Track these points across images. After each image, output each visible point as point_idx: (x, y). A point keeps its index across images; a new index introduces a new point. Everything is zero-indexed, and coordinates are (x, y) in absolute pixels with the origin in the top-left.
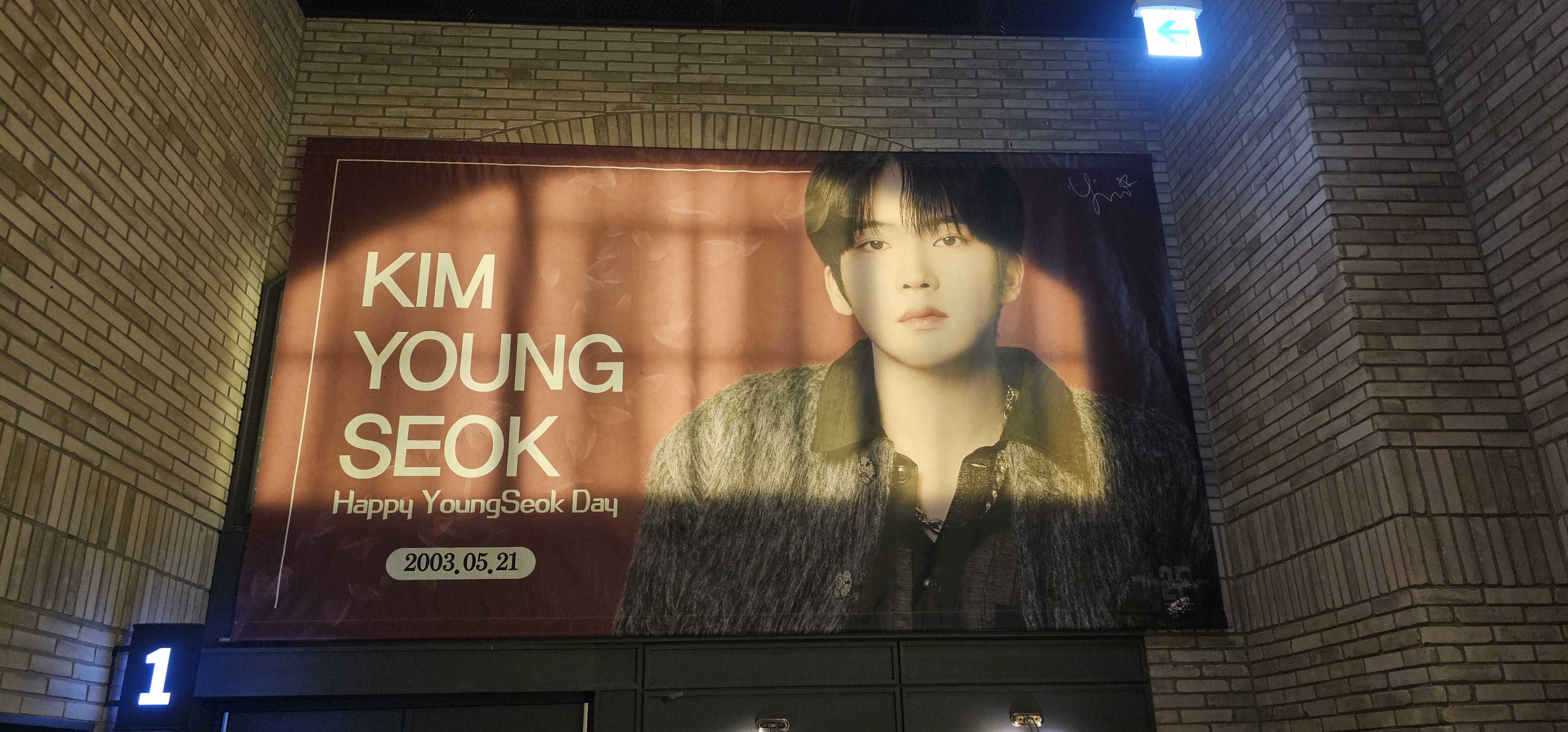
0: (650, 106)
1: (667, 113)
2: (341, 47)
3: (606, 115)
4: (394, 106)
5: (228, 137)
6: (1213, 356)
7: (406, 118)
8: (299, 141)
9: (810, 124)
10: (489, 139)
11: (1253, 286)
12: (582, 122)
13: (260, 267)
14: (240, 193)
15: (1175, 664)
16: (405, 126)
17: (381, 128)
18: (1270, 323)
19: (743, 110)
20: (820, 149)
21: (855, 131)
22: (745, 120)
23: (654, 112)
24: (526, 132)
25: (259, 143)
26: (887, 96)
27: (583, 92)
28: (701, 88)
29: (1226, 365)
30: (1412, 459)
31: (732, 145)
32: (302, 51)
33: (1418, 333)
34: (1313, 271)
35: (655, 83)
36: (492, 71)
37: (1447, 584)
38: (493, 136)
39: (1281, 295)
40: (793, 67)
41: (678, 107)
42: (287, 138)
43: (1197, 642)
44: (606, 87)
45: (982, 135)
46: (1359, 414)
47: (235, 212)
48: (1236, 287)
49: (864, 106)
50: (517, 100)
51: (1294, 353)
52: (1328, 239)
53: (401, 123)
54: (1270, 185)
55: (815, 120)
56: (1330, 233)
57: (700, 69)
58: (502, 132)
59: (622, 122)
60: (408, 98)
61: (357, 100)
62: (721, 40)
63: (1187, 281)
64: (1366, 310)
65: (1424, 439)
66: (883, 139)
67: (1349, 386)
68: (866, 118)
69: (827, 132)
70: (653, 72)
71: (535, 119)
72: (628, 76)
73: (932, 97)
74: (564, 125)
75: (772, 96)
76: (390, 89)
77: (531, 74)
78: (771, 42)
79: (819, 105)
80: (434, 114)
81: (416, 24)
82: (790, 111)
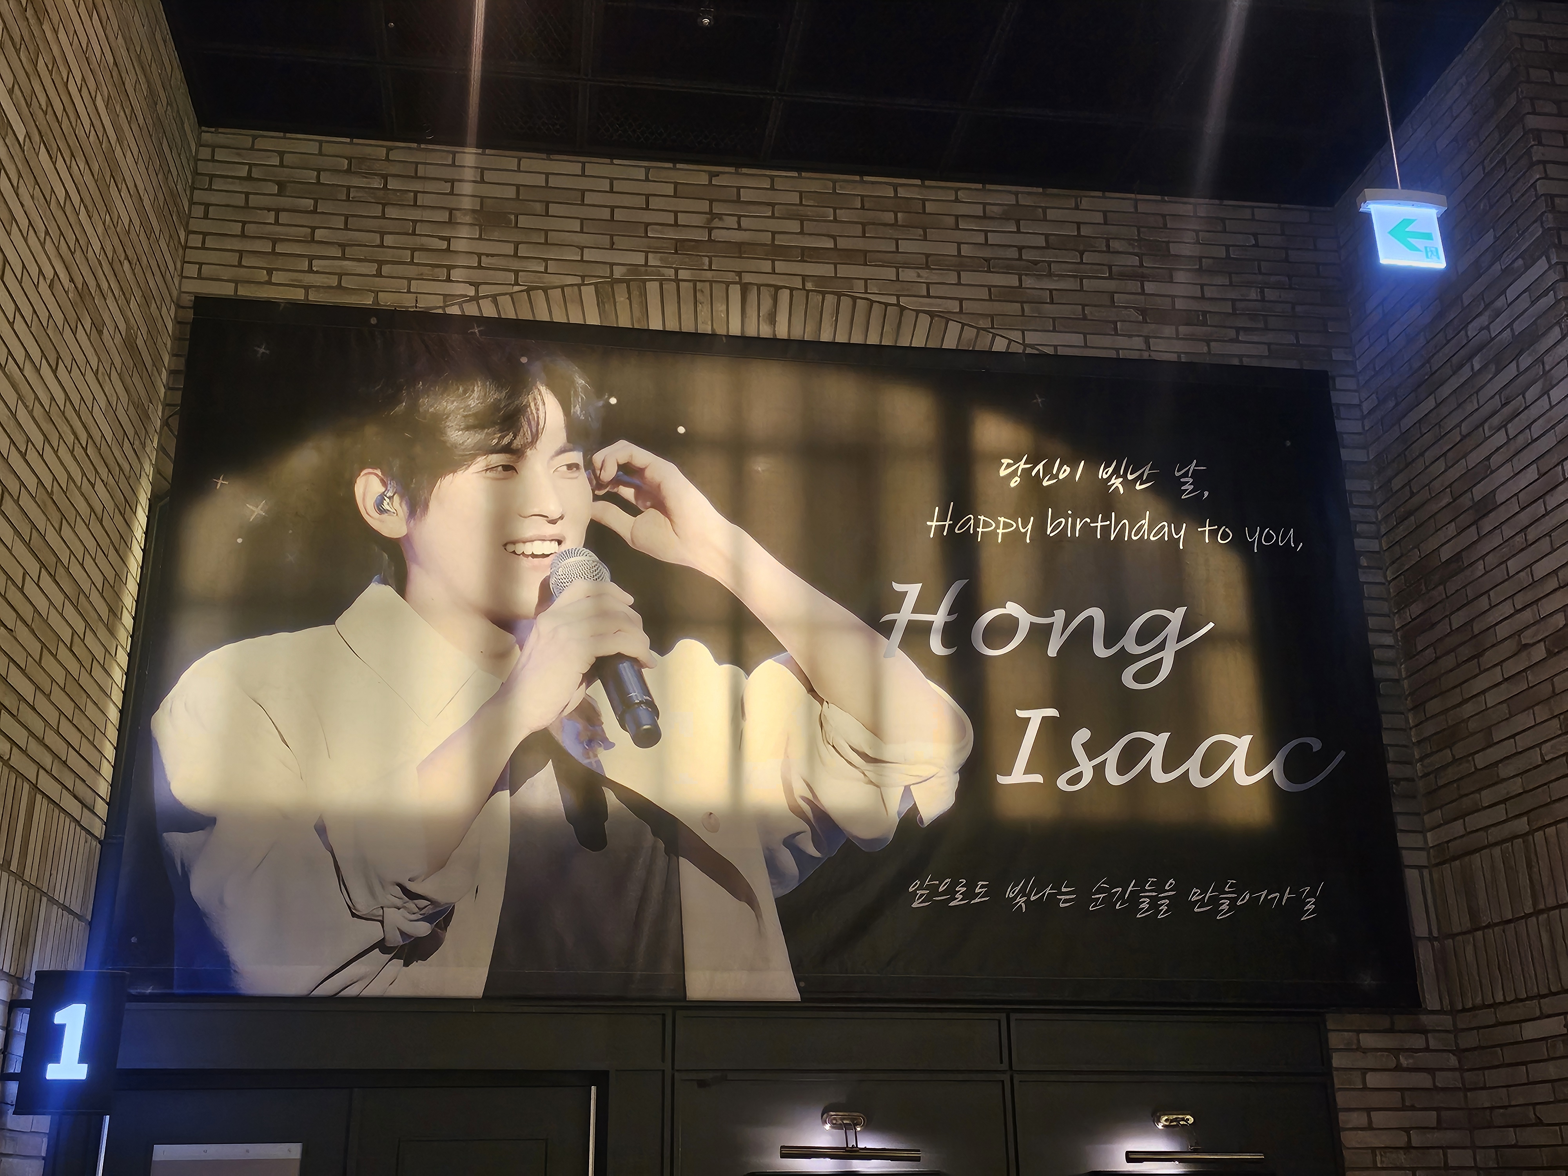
0: (672, 271)
1: (695, 282)
2: (250, 171)
3: (613, 282)
4: (324, 258)
6: (1421, 642)
7: (340, 276)
8: (193, 301)
9: (887, 305)
10: (455, 310)
12: (580, 291)
15: (1365, 1051)
16: (339, 287)
17: (306, 288)
19: (797, 283)
20: (900, 343)
21: (944, 317)
22: (799, 296)
23: (677, 281)
24: (505, 302)
26: (989, 271)
27: (581, 248)
28: (739, 249)
29: (1436, 658)
31: (782, 331)
32: (196, 173)
35: (679, 240)
36: (458, 213)
38: (460, 304)
40: (864, 225)
41: (709, 275)
42: (177, 297)
43: (1392, 1022)
44: (613, 244)
45: (1116, 329)
49: (959, 283)
50: (492, 255)
53: (334, 282)
55: (893, 300)
57: (739, 223)
58: (472, 299)
60: (343, 246)
61: (274, 248)
62: (767, 184)
63: (1384, 539)
66: (984, 331)
68: (961, 300)
69: (909, 317)
70: (676, 224)
71: (517, 283)
72: (643, 230)
73: (1050, 275)
74: (556, 294)
75: (835, 265)
76: (318, 233)
77: (511, 221)
78: (834, 188)
79: (898, 279)
80: (379, 270)
81: (351, 143)
82: (859, 286)
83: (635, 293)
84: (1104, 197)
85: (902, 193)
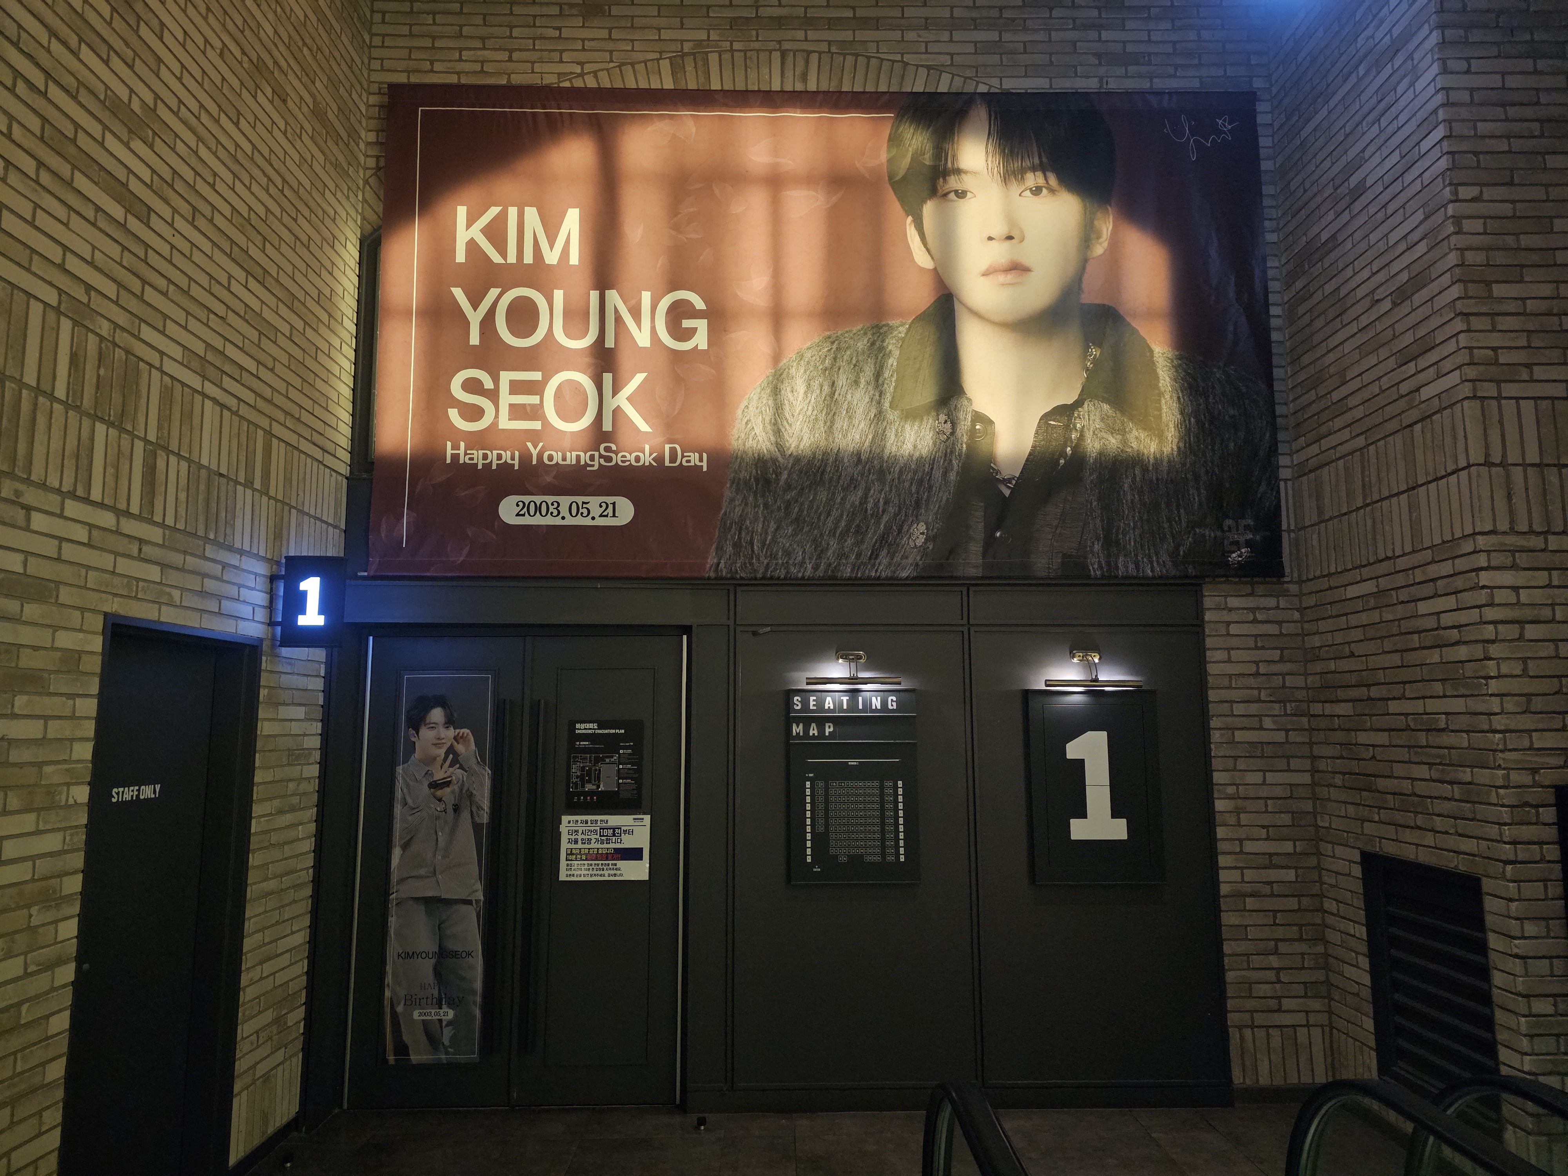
0: (728, 44)
1: (745, 51)
3: (684, 55)
4: (470, 49)
5: (313, 83)
6: (1301, 310)
7: (482, 62)
8: (380, 89)
9: (894, 62)
10: (566, 84)
11: (1352, 235)
12: (659, 64)
13: (356, 221)
14: (330, 143)
15: (1230, 610)
16: (482, 71)
17: (458, 73)
18: (1366, 274)
19: (824, 47)
20: (904, 90)
21: (939, 69)
22: (826, 58)
23: (732, 51)
24: (603, 75)
25: (342, 90)
26: (976, 29)
27: (659, 29)
28: (779, 22)
29: (1312, 321)
30: (1496, 411)
31: (812, 86)
33: (1521, 281)
34: (1420, 216)
35: (734, 18)
36: (565, 7)
37: (1512, 531)
38: (570, 80)
39: (1381, 243)
41: (756, 45)
42: (369, 85)
43: (1253, 590)
44: (682, 24)
45: (1076, 72)
46: (1447, 365)
47: (328, 165)
48: (1334, 237)
49: (951, 41)
50: (593, 40)
51: (1387, 305)
52: (1440, 179)
53: (477, 67)
54: (1384, 122)
55: (899, 58)
56: (1443, 174)
58: (579, 75)
59: (700, 63)
60: (483, 39)
61: (433, 43)
63: (1281, 232)
64: (1470, 256)
65: (1510, 390)
66: (970, 78)
67: (1440, 337)
68: (952, 55)
69: (911, 70)
70: (731, 5)
71: (611, 61)
72: (703, 10)
73: (1025, 29)
74: (640, 68)
75: (854, 31)
76: (465, 29)
77: (605, 11)
79: (903, 40)
80: (510, 57)
82: (873, 47)
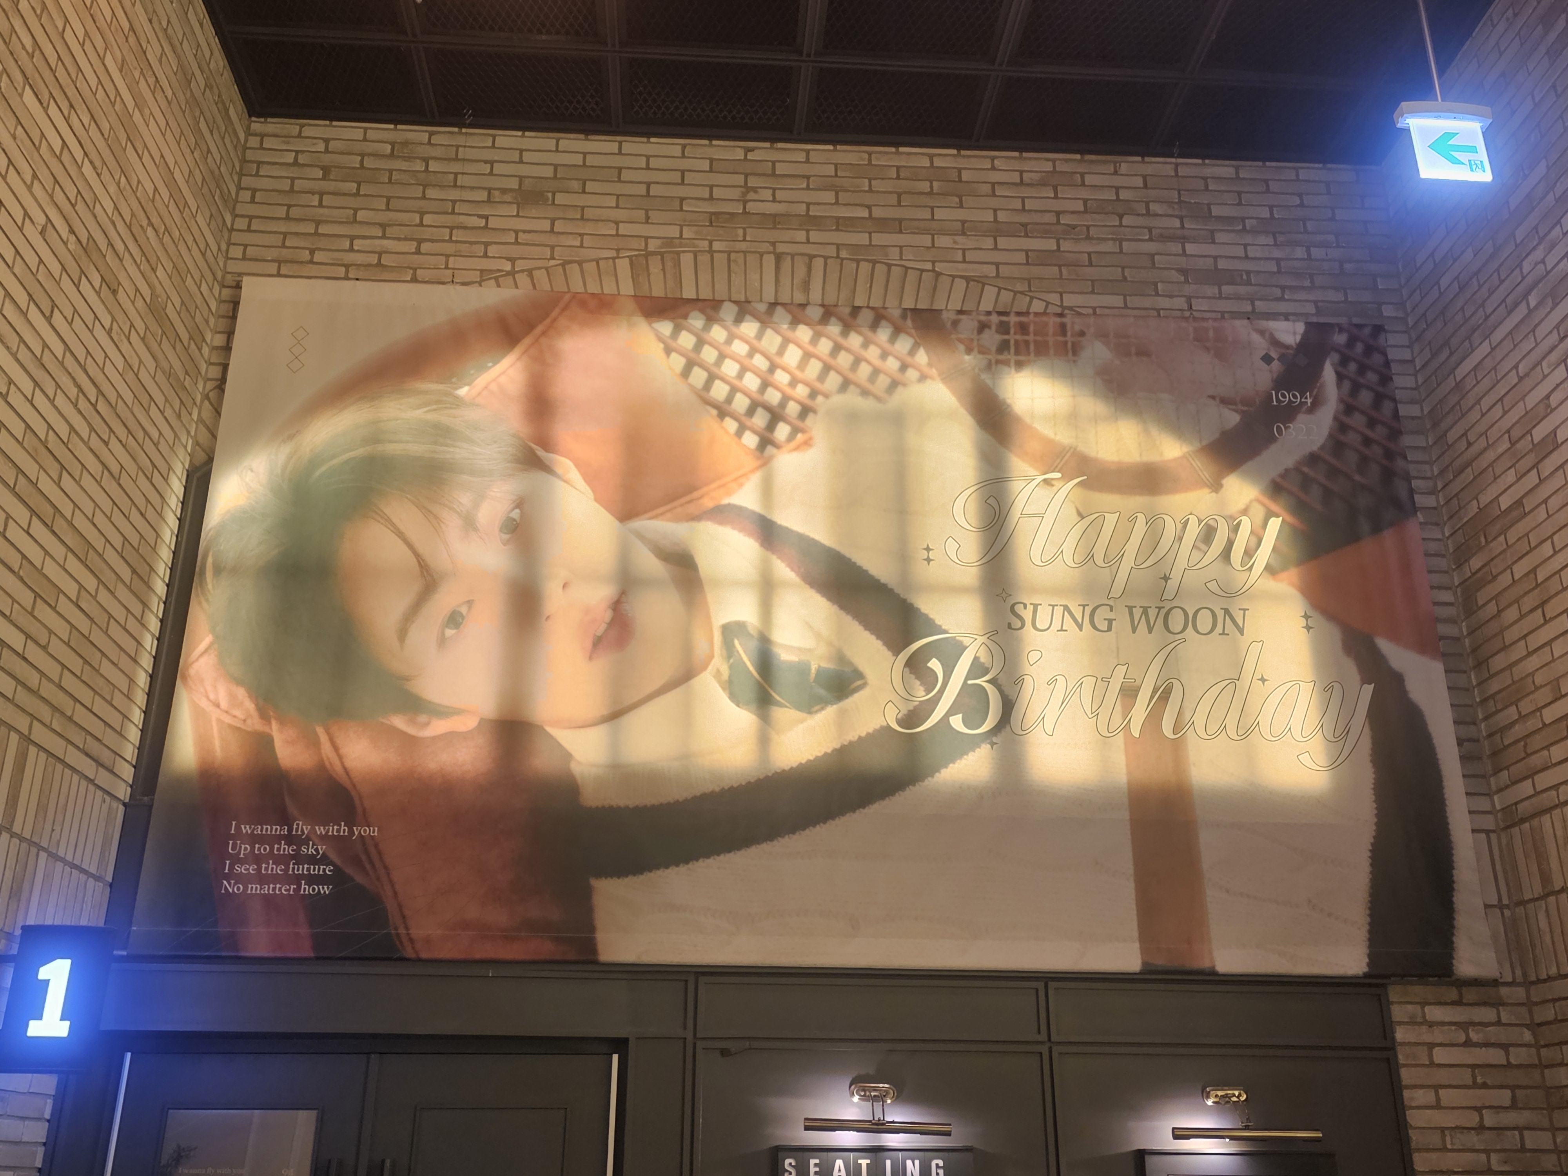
0: (706, 243)
1: (729, 253)
2: (296, 158)
3: (648, 254)
4: (365, 237)
7: (382, 254)
9: (922, 271)
10: (491, 284)
12: (615, 264)
13: (186, 446)
15: (1431, 1026)
16: (379, 264)
19: (831, 251)
20: (935, 307)
21: (981, 282)
22: (833, 264)
23: (711, 252)
24: (540, 274)
26: (1026, 236)
27: (617, 223)
28: (774, 221)
31: (816, 296)
32: (245, 161)
35: (715, 213)
36: (496, 193)
38: (496, 279)
40: (899, 195)
41: (743, 246)
42: (223, 277)
44: (648, 218)
49: (996, 248)
50: (530, 232)
53: (376, 259)
55: (929, 266)
57: (774, 195)
58: (508, 274)
60: (383, 226)
62: (802, 157)
66: (1022, 293)
68: (997, 265)
69: (945, 281)
70: (711, 198)
71: (553, 258)
72: (678, 202)
73: (1088, 238)
74: (590, 267)
75: (870, 233)
76: (360, 213)
77: (548, 199)
78: (870, 160)
79: (933, 246)
80: (418, 248)
81: (395, 129)
82: (894, 253)
83: (669, 264)
84: (1143, 162)
85: (938, 162)
